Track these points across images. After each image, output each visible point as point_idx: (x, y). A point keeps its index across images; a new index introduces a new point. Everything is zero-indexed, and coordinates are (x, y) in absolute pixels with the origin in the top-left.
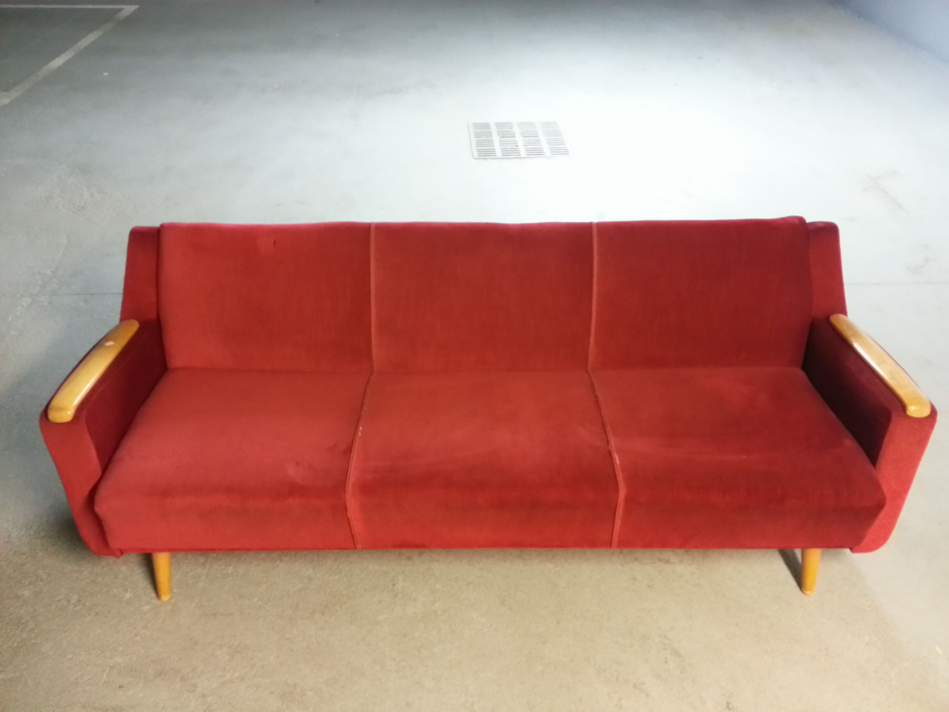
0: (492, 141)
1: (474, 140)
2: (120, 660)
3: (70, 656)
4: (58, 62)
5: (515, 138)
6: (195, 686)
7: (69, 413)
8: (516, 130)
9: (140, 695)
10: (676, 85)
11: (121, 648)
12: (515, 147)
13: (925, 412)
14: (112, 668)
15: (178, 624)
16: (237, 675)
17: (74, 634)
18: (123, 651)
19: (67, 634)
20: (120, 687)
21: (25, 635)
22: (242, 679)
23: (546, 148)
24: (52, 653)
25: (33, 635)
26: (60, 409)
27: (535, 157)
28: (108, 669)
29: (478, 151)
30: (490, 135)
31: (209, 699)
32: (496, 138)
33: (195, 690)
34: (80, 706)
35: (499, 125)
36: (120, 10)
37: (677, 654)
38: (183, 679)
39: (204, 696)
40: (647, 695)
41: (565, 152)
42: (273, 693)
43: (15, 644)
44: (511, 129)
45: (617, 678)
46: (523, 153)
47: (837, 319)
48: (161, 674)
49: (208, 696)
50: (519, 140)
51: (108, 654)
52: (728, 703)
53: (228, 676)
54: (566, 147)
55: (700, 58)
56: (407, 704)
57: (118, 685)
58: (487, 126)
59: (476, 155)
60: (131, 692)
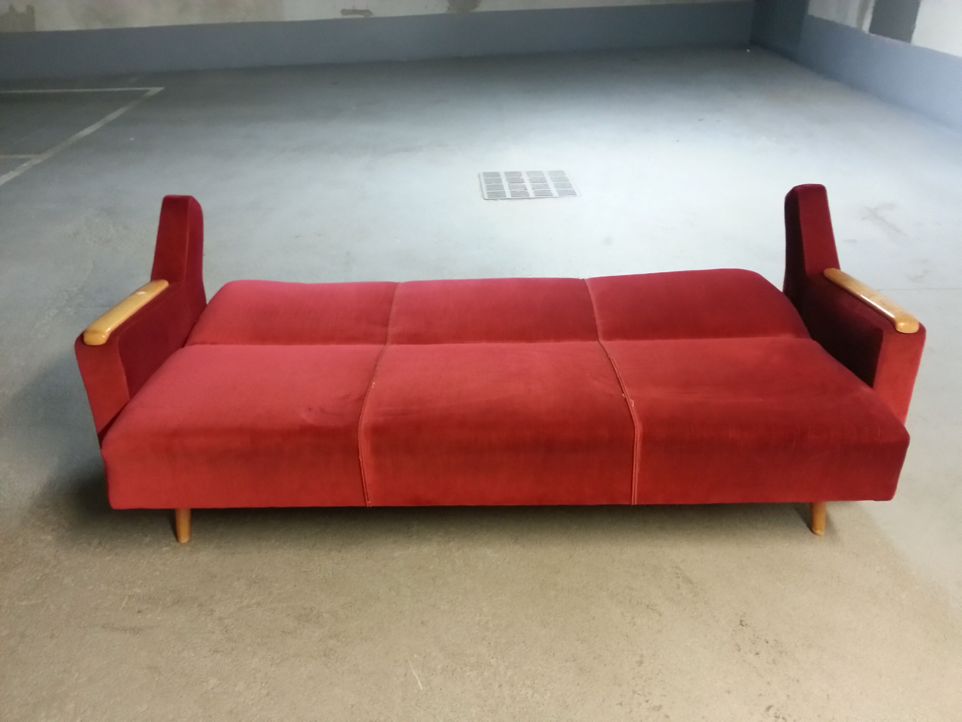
0: (502, 186)
1: (484, 185)
2: (139, 591)
3: (91, 588)
4: (88, 131)
5: (523, 184)
6: (212, 611)
7: (104, 336)
8: (525, 177)
9: (158, 618)
10: (678, 141)
11: (140, 581)
12: (524, 190)
13: (914, 329)
14: (130, 597)
15: (197, 561)
16: (254, 601)
17: (94, 570)
18: (141, 583)
19: (87, 570)
20: (139, 612)
21: (47, 571)
22: (259, 604)
23: (554, 190)
24: (73, 585)
25: (55, 571)
26: (95, 332)
27: (544, 198)
28: (127, 599)
29: (488, 193)
30: (500, 181)
31: (226, 621)
32: (505, 184)
33: (212, 614)
34: (100, 626)
35: (507, 174)
36: (147, 91)
37: (689, 581)
38: (201, 605)
39: (221, 619)
40: (660, 615)
41: (573, 193)
42: (289, 615)
43: (38, 578)
44: (520, 176)
45: (630, 601)
46: (532, 195)
47: (830, 273)
48: (178, 602)
49: (225, 619)
50: (528, 185)
51: (127, 586)
52: (741, 621)
53: (245, 602)
54: (573, 190)
55: (701, 120)
56: (422, 623)
57: (137, 611)
58: (497, 174)
59: (486, 197)
60: (150, 616)
